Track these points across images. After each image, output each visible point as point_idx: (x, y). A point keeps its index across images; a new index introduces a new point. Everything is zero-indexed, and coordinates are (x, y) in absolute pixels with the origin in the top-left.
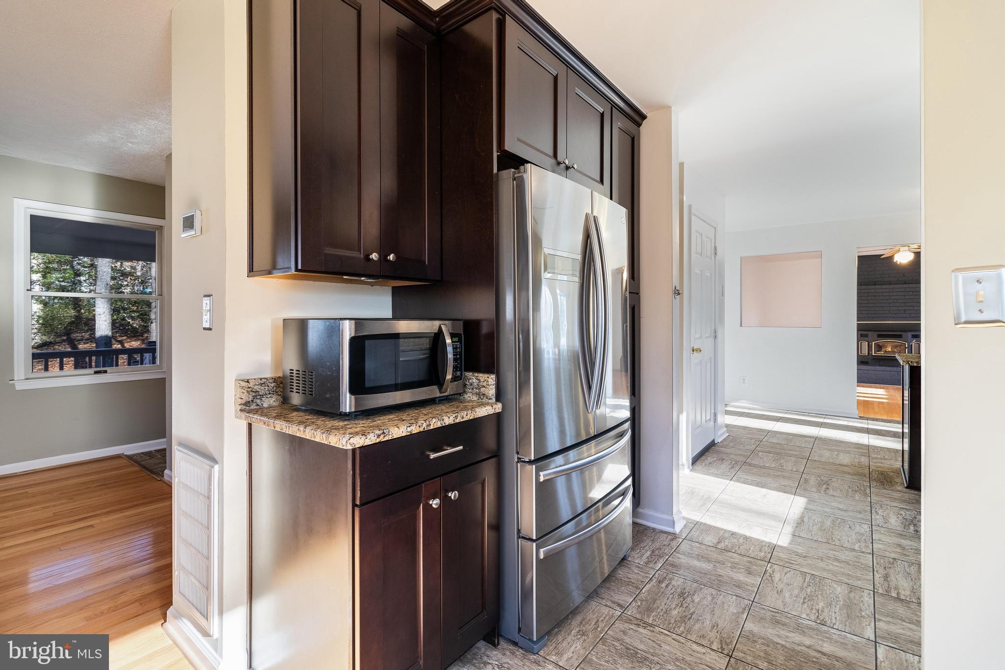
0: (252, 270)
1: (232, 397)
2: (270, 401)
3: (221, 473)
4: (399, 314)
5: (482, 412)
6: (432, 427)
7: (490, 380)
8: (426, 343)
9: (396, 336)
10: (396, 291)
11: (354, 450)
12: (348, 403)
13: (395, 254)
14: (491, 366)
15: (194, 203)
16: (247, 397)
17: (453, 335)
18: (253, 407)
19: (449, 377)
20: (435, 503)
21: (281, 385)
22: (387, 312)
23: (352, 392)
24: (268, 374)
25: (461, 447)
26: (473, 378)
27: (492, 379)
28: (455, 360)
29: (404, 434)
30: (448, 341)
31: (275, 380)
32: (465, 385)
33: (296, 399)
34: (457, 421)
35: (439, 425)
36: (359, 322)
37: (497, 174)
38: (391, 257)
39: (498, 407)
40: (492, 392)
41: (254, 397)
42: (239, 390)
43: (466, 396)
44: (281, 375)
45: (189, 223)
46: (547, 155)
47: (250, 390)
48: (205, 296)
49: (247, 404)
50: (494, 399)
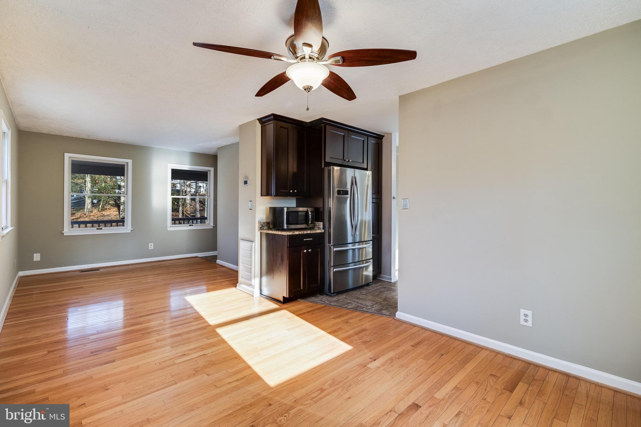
0: (262, 195)
1: (257, 226)
2: (265, 228)
3: (255, 244)
4: (298, 206)
5: (318, 231)
6: (304, 233)
7: (321, 224)
8: (304, 213)
9: (298, 212)
10: (297, 199)
11: (287, 235)
12: (285, 227)
13: (297, 191)
14: (322, 220)
15: (247, 177)
16: (260, 226)
17: (311, 212)
18: (262, 229)
19: (310, 223)
20: (305, 251)
21: (268, 223)
22: (295, 205)
23: (286, 224)
24: (265, 221)
25: (312, 239)
26: (317, 223)
27: (321, 223)
28: (312, 218)
29: (298, 234)
30: (310, 213)
31: (267, 222)
32: (315, 225)
33: (271, 227)
34: (311, 232)
35: (306, 233)
36: (288, 208)
37: (324, 168)
38: (295, 191)
39: (323, 231)
40: (322, 227)
41: (262, 226)
42: (259, 224)
43: (315, 228)
44: (269, 221)
45: (246, 183)
46: (341, 160)
47: (261, 225)
48: (250, 201)
49: (260, 228)
50: (322, 229)
